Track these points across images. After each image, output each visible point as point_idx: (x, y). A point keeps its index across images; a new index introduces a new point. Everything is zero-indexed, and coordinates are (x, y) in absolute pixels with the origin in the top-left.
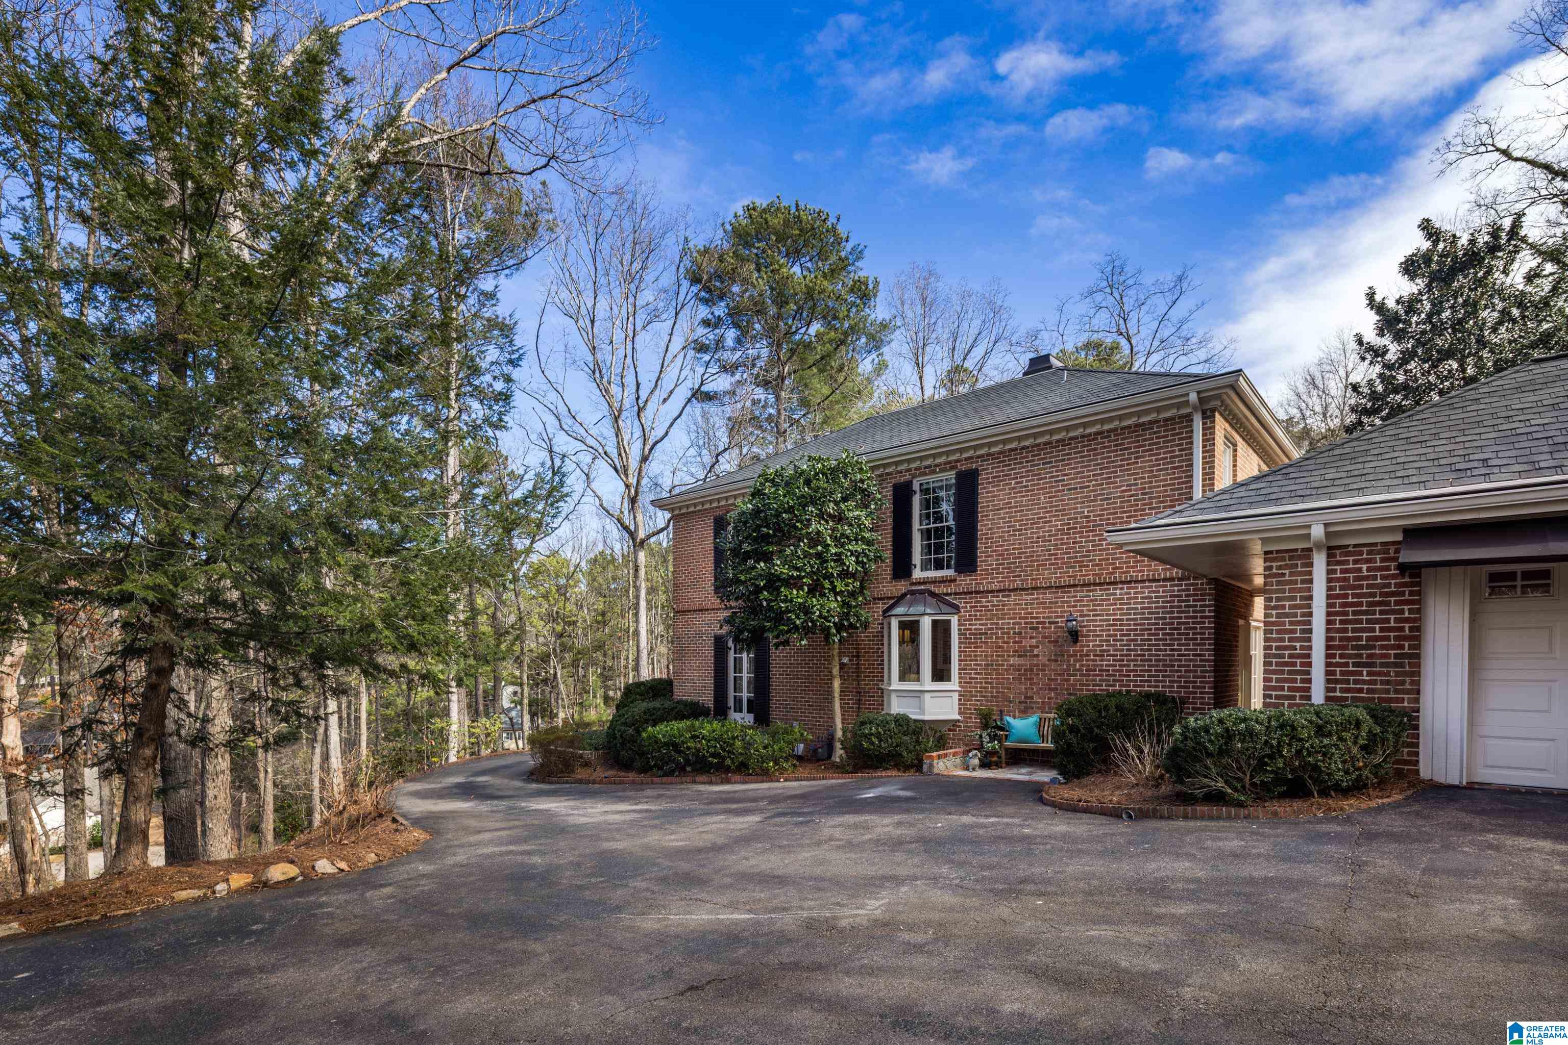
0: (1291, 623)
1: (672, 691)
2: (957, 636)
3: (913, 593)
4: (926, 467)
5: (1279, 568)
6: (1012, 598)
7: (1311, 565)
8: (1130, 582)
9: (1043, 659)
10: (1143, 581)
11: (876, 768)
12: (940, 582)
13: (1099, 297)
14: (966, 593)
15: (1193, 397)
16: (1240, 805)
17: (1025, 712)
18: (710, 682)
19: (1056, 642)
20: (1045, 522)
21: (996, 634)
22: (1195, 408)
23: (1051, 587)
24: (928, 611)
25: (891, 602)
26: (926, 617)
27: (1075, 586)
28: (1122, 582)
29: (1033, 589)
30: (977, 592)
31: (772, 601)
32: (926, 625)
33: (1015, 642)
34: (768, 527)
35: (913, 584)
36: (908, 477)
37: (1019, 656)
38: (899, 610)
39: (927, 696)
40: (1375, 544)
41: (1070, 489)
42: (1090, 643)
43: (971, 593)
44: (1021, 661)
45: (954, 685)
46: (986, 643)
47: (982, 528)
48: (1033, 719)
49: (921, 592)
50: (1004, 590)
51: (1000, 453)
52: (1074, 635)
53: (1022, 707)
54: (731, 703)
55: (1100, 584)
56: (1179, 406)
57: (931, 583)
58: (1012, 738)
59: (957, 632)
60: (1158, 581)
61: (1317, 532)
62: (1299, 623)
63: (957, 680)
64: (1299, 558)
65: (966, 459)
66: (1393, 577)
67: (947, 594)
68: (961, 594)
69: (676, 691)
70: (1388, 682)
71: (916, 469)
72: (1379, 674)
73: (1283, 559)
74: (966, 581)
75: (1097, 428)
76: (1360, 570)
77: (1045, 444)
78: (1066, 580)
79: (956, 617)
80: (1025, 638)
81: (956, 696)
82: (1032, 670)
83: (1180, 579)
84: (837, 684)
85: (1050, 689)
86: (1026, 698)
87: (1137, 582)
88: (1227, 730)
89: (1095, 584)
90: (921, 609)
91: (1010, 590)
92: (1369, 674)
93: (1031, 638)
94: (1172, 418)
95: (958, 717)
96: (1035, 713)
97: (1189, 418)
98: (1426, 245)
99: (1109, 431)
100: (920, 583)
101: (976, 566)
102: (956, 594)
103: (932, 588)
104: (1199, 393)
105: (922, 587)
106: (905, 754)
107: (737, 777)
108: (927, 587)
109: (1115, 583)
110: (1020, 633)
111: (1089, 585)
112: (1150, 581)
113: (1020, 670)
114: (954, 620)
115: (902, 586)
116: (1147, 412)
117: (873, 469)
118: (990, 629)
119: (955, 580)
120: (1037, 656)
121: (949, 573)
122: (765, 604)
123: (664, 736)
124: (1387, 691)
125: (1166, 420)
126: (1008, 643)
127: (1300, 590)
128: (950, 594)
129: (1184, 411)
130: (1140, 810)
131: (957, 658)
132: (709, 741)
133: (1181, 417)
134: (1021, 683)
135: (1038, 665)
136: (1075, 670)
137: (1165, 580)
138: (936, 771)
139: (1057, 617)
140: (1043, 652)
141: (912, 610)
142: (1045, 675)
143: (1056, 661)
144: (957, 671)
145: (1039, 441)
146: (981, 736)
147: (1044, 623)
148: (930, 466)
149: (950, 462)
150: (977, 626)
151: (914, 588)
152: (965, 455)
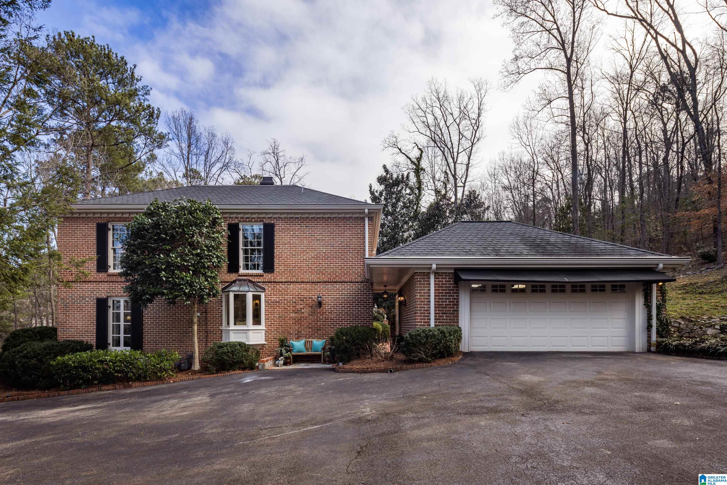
0: (424, 299)
1: (56, 335)
2: (264, 303)
3: (240, 280)
4: (246, 218)
5: (420, 278)
6: (292, 286)
7: (429, 278)
8: (342, 282)
9: (306, 314)
10: (347, 282)
11: (228, 370)
12: (255, 276)
13: (267, 156)
14: (268, 282)
15: (366, 211)
16: (429, 362)
17: (298, 338)
18: (93, 328)
19: (312, 307)
20: (307, 253)
21: (284, 302)
22: (366, 216)
23: (309, 282)
24: (251, 290)
25: (227, 284)
26: (250, 293)
27: (320, 282)
28: (339, 282)
29: (301, 282)
30: (274, 282)
31: (168, 278)
32: (250, 296)
33: (293, 306)
34: (166, 234)
35: (240, 276)
36: (236, 221)
37: (295, 313)
38: (235, 288)
39: (251, 332)
40: (446, 273)
41: (317, 240)
42: (326, 307)
43: (271, 282)
44: (296, 315)
45: (262, 327)
46: (279, 306)
47: (277, 252)
48: (303, 342)
49: (244, 280)
50: (288, 282)
51: (285, 218)
52: (320, 304)
53: (297, 336)
54: (110, 341)
55: (330, 282)
56: (360, 213)
57: (249, 276)
58: (295, 350)
59: (264, 301)
60: (353, 282)
61: (434, 266)
62: (426, 299)
63: (264, 324)
64: (426, 275)
65: (268, 218)
66: (452, 284)
67: (259, 282)
68: (266, 282)
69: (59, 333)
70: (450, 319)
71: (241, 218)
72: (448, 316)
73: (421, 276)
74: (268, 277)
75: (328, 216)
76: (443, 281)
77: (306, 218)
78: (316, 280)
79: (264, 294)
80: (298, 305)
81: (264, 332)
82: (301, 319)
83: (361, 282)
84: (196, 327)
85: (310, 328)
86: (298, 332)
87: (345, 282)
88: (426, 334)
89: (328, 282)
90: (246, 289)
91: (290, 282)
92: (446, 317)
93: (301, 305)
94: (357, 218)
95: (265, 343)
96: (302, 339)
97: (363, 219)
98: (385, 174)
99: (333, 218)
100: (244, 276)
101: (274, 270)
102: (263, 282)
103: (251, 278)
104: (368, 210)
105: (245, 278)
106: (245, 361)
107: (137, 384)
108: (248, 278)
109: (336, 282)
110: (295, 302)
111: (326, 282)
112: (350, 282)
113: (295, 319)
114: (263, 295)
115: (233, 277)
116: (349, 213)
117: (223, 213)
118: (281, 300)
119: (263, 276)
120: (303, 313)
121: (260, 272)
122: (164, 279)
123: (74, 362)
124: (450, 322)
125: (355, 218)
126: (289, 307)
127: (426, 287)
128: (260, 282)
129: (362, 216)
130: (395, 368)
131: (264, 314)
132: (115, 363)
133: (360, 218)
134: (295, 325)
135: (303, 317)
136: (320, 319)
137: (355, 282)
138: (266, 368)
139: (312, 296)
140: (306, 311)
141: (241, 289)
142: (307, 322)
143: (312, 315)
144: (264, 320)
145: (303, 216)
146: (281, 350)
147: (306, 298)
148: (249, 218)
149: (260, 218)
150: (274, 298)
151: (240, 278)
152: (268, 216)
